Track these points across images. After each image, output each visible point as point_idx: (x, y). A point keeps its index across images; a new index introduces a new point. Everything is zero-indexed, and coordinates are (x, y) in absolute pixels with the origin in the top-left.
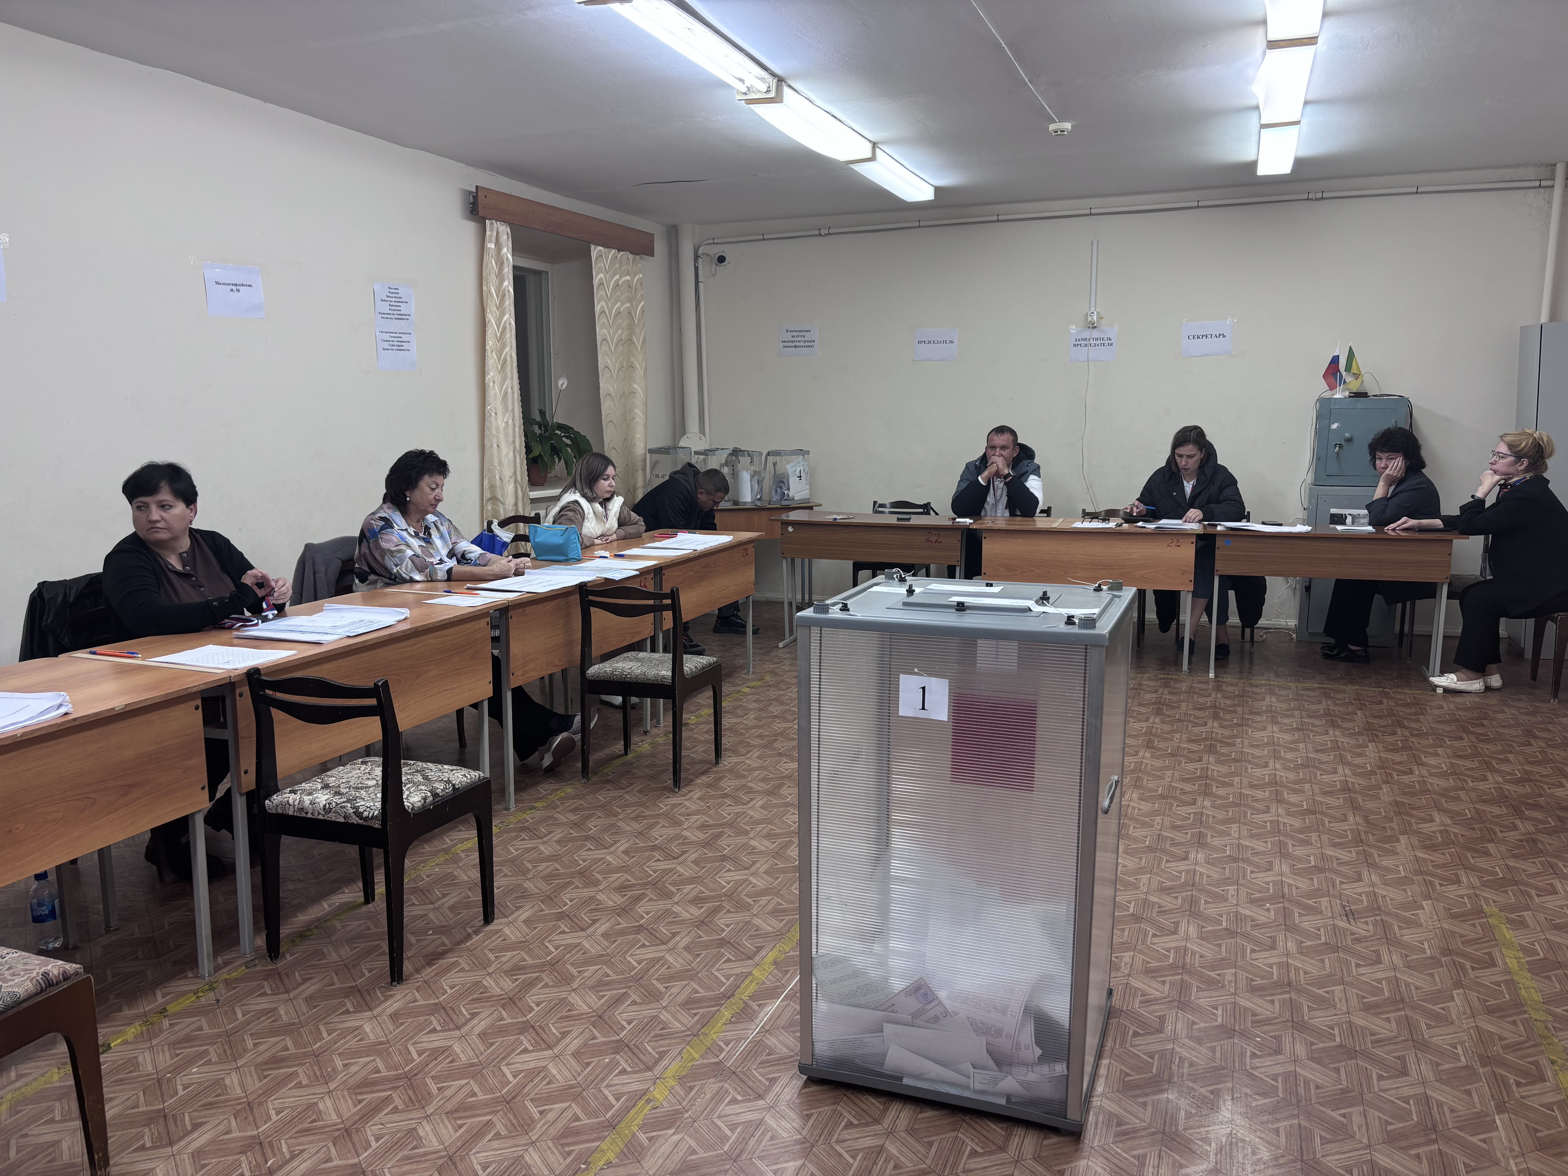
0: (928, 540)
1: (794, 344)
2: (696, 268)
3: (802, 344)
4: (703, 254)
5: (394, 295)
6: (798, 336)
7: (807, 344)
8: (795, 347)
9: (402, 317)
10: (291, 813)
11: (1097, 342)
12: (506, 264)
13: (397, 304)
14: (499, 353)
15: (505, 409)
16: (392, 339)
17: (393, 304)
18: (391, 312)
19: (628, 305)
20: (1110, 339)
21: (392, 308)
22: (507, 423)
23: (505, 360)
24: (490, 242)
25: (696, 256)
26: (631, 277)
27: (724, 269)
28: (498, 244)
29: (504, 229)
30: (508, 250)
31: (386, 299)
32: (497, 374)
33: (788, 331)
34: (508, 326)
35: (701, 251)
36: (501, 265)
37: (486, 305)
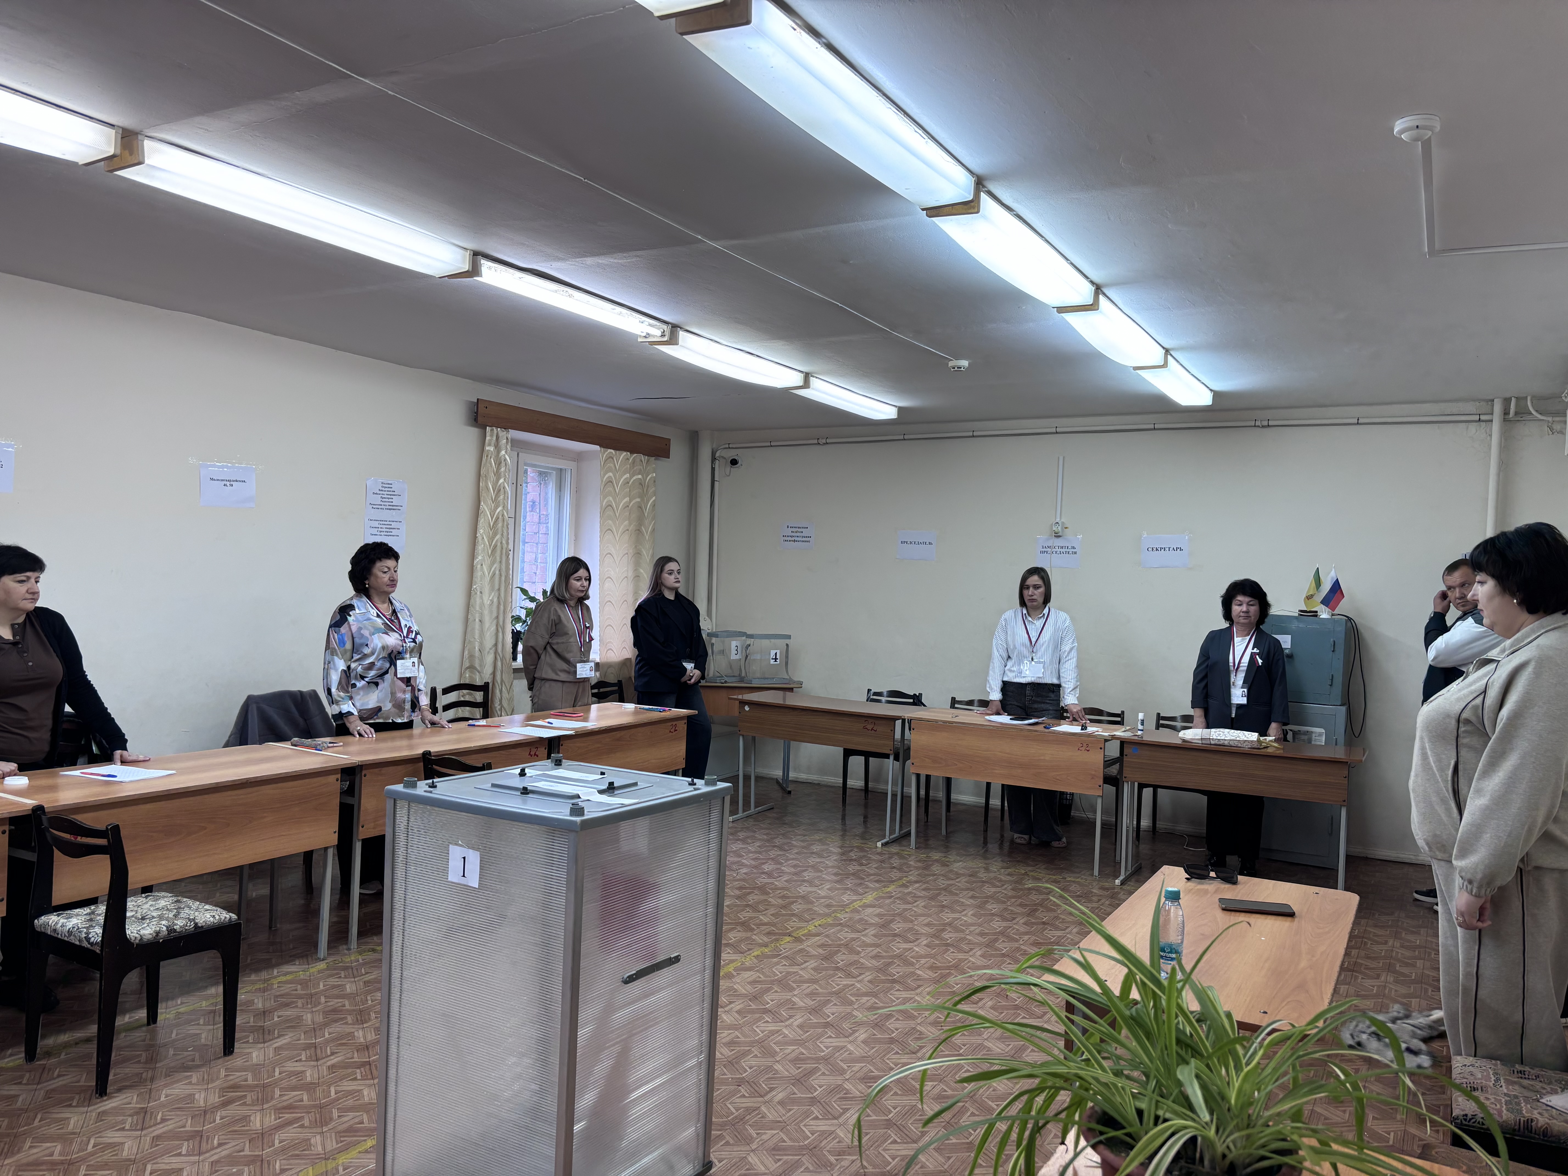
0: (865, 728)
1: (793, 539)
3: (800, 539)
4: (719, 457)
5: (386, 489)
6: (796, 532)
7: (804, 539)
8: (794, 541)
9: (392, 508)
11: (1062, 550)
12: (503, 464)
13: (389, 497)
14: (491, 539)
15: (492, 589)
16: (382, 526)
17: (385, 496)
18: (383, 503)
19: (638, 500)
20: (1074, 548)
21: (384, 500)
22: (492, 601)
23: (495, 546)
24: (490, 445)
25: (714, 459)
26: (643, 476)
27: (735, 469)
28: (497, 447)
29: (502, 433)
30: (506, 452)
31: (379, 492)
32: (486, 558)
33: (788, 527)
34: (500, 517)
35: (717, 455)
36: (499, 465)
37: (482, 498)
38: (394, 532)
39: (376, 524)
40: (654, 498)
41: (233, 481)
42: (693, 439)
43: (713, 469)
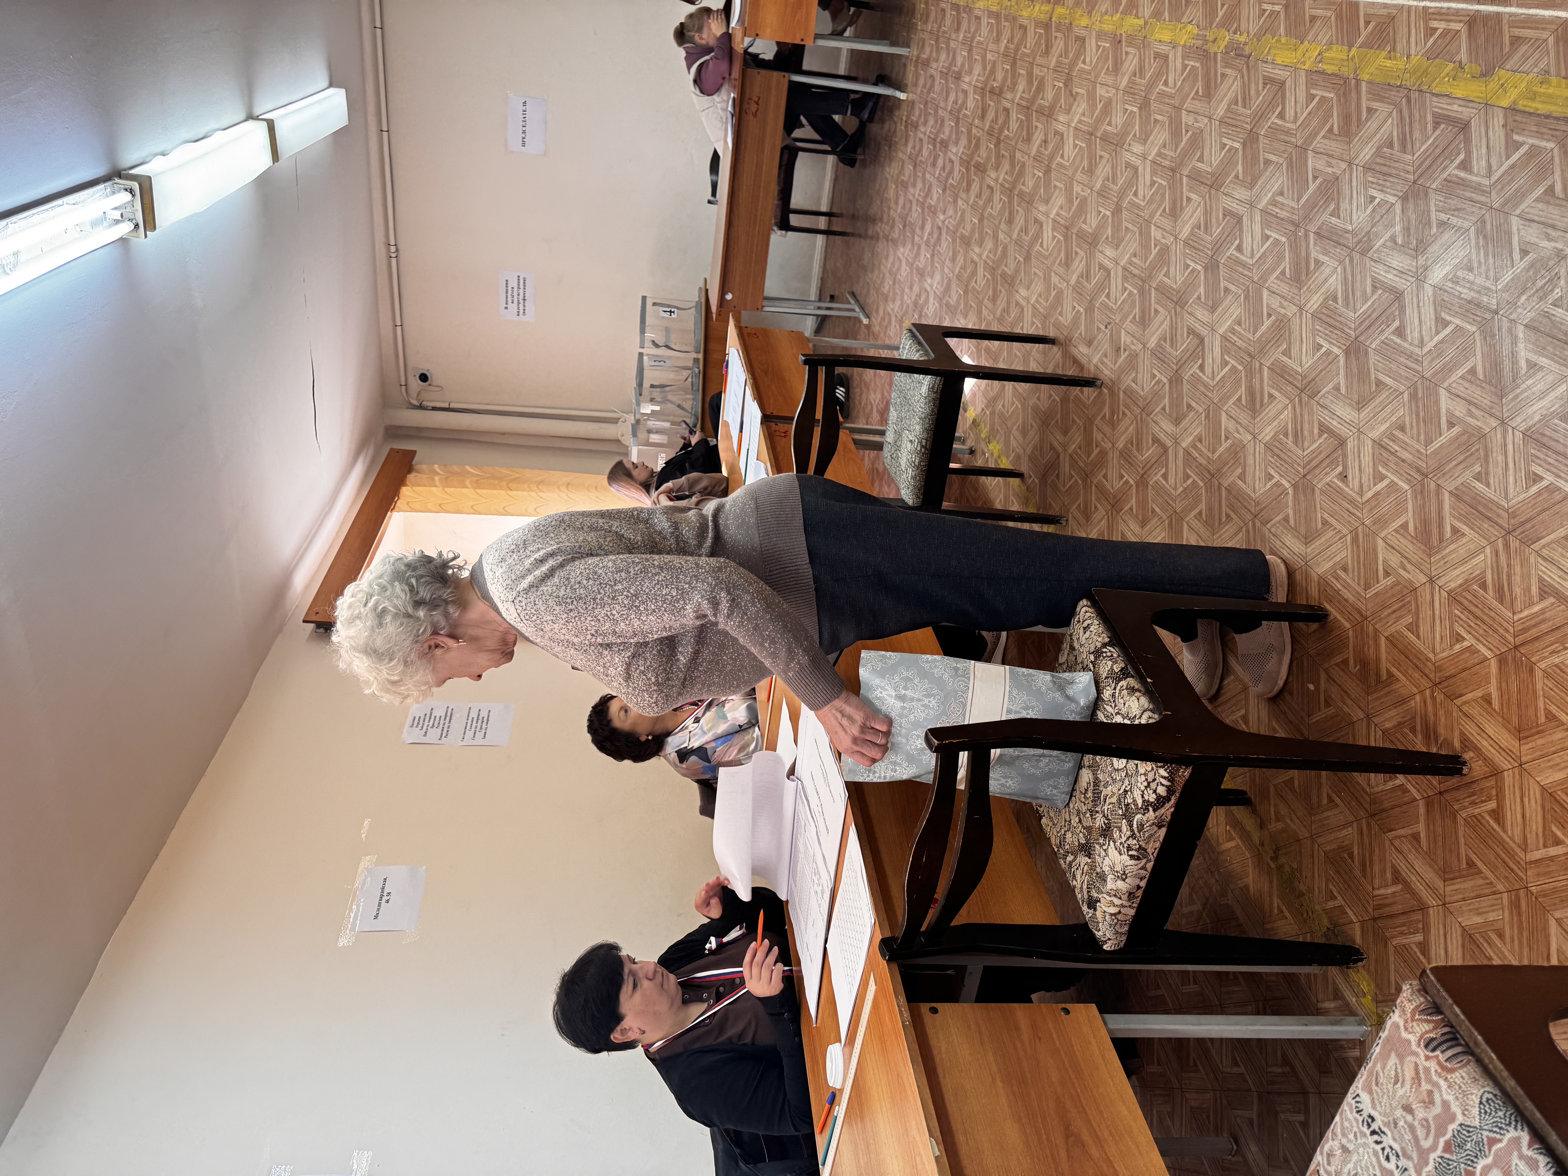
1: (521, 301)
2: (434, 409)
3: (521, 291)
4: (417, 400)
5: (421, 722)
6: (513, 296)
7: (521, 286)
8: (524, 300)
9: (449, 716)
10: (1132, 912)
13: (433, 720)
16: (473, 727)
17: (432, 724)
18: (441, 726)
19: (467, 482)
21: (436, 725)
25: (420, 407)
26: (437, 476)
31: (425, 730)
33: (506, 308)
35: (415, 401)
38: (484, 714)
39: (469, 734)
41: (383, 892)
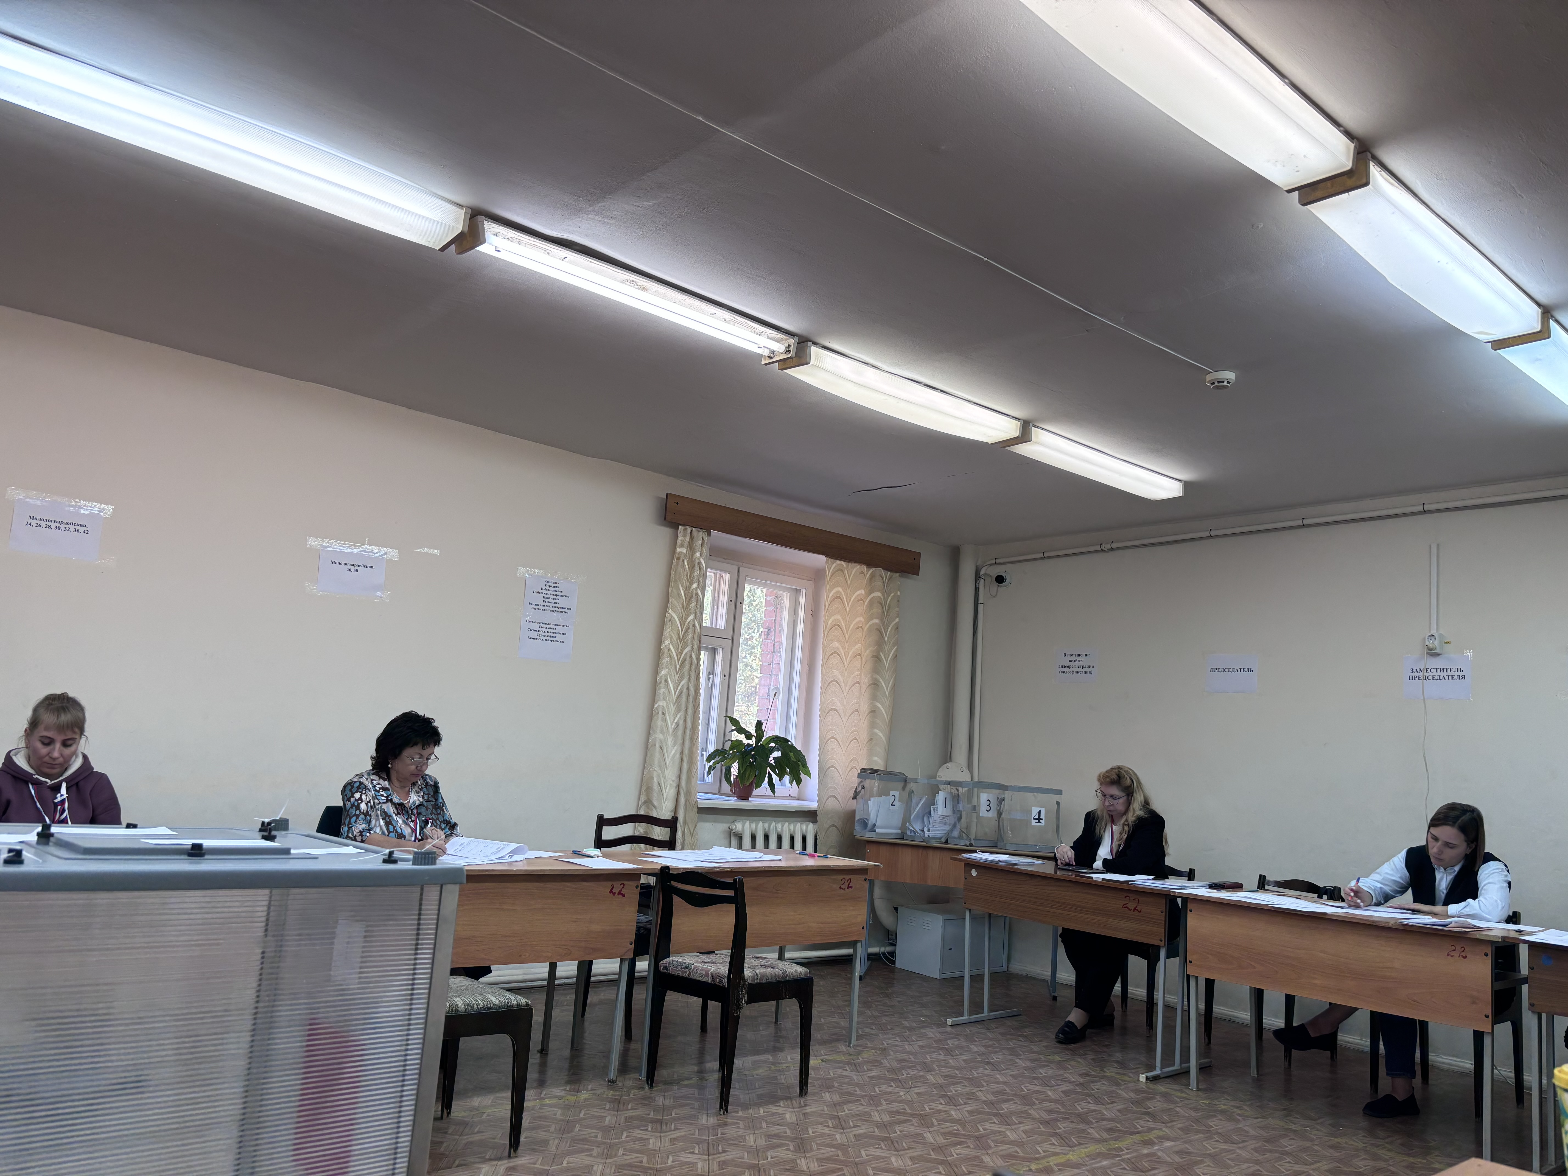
0: (1125, 906)
1: (1071, 670)
3: (1080, 670)
4: (984, 575)
5: (552, 589)
6: (1075, 661)
7: (1084, 670)
8: (1073, 672)
9: (559, 610)
11: (1442, 674)
12: (697, 567)
13: (555, 597)
14: (679, 653)
15: (678, 710)
16: (544, 630)
17: (549, 596)
18: (546, 604)
19: (876, 621)
20: (1461, 671)
21: (547, 600)
22: (677, 725)
23: (684, 660)
24: (682, 546)
25: (978, 577)
26: (883, 595)
27: (1002, 589)
28: (691, 548)
29: (700, 535)
30: (701, 555)
31: (541, 591)
32: (673, 673)
33: (1065, 655)
34: (691, 627)
35: (982, 572)
36: (692, 567)
37: (670, 605)
38: (559, 637)
39: (536, 627)
40: (897, 620)
41: (359, 566)
42: (954, 555)
43: (977, 590)
